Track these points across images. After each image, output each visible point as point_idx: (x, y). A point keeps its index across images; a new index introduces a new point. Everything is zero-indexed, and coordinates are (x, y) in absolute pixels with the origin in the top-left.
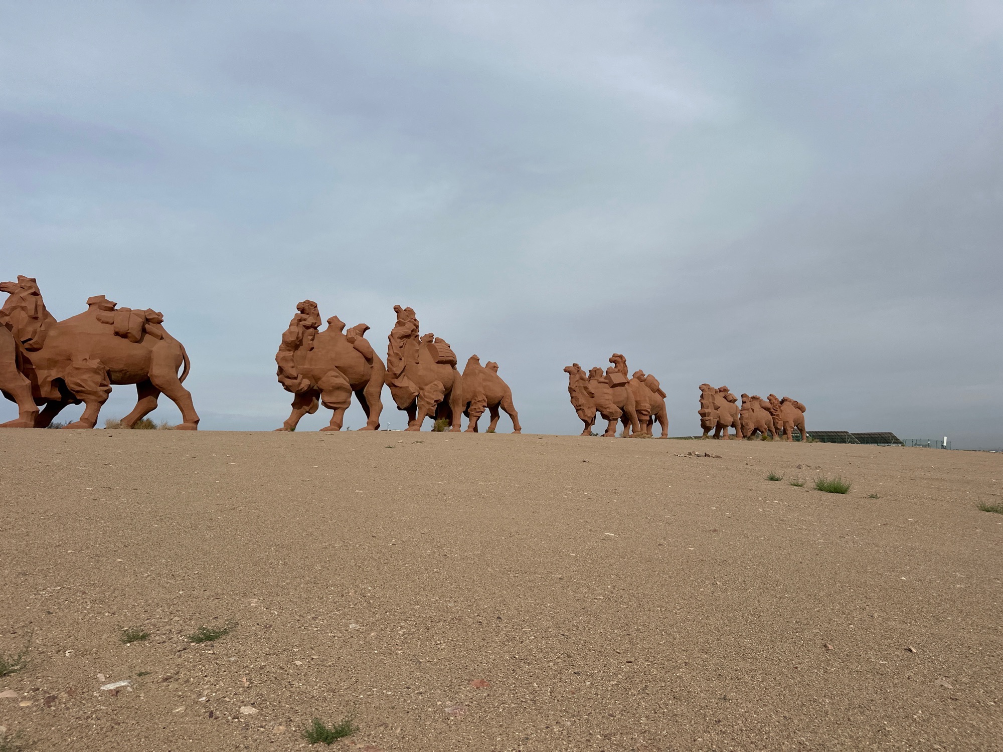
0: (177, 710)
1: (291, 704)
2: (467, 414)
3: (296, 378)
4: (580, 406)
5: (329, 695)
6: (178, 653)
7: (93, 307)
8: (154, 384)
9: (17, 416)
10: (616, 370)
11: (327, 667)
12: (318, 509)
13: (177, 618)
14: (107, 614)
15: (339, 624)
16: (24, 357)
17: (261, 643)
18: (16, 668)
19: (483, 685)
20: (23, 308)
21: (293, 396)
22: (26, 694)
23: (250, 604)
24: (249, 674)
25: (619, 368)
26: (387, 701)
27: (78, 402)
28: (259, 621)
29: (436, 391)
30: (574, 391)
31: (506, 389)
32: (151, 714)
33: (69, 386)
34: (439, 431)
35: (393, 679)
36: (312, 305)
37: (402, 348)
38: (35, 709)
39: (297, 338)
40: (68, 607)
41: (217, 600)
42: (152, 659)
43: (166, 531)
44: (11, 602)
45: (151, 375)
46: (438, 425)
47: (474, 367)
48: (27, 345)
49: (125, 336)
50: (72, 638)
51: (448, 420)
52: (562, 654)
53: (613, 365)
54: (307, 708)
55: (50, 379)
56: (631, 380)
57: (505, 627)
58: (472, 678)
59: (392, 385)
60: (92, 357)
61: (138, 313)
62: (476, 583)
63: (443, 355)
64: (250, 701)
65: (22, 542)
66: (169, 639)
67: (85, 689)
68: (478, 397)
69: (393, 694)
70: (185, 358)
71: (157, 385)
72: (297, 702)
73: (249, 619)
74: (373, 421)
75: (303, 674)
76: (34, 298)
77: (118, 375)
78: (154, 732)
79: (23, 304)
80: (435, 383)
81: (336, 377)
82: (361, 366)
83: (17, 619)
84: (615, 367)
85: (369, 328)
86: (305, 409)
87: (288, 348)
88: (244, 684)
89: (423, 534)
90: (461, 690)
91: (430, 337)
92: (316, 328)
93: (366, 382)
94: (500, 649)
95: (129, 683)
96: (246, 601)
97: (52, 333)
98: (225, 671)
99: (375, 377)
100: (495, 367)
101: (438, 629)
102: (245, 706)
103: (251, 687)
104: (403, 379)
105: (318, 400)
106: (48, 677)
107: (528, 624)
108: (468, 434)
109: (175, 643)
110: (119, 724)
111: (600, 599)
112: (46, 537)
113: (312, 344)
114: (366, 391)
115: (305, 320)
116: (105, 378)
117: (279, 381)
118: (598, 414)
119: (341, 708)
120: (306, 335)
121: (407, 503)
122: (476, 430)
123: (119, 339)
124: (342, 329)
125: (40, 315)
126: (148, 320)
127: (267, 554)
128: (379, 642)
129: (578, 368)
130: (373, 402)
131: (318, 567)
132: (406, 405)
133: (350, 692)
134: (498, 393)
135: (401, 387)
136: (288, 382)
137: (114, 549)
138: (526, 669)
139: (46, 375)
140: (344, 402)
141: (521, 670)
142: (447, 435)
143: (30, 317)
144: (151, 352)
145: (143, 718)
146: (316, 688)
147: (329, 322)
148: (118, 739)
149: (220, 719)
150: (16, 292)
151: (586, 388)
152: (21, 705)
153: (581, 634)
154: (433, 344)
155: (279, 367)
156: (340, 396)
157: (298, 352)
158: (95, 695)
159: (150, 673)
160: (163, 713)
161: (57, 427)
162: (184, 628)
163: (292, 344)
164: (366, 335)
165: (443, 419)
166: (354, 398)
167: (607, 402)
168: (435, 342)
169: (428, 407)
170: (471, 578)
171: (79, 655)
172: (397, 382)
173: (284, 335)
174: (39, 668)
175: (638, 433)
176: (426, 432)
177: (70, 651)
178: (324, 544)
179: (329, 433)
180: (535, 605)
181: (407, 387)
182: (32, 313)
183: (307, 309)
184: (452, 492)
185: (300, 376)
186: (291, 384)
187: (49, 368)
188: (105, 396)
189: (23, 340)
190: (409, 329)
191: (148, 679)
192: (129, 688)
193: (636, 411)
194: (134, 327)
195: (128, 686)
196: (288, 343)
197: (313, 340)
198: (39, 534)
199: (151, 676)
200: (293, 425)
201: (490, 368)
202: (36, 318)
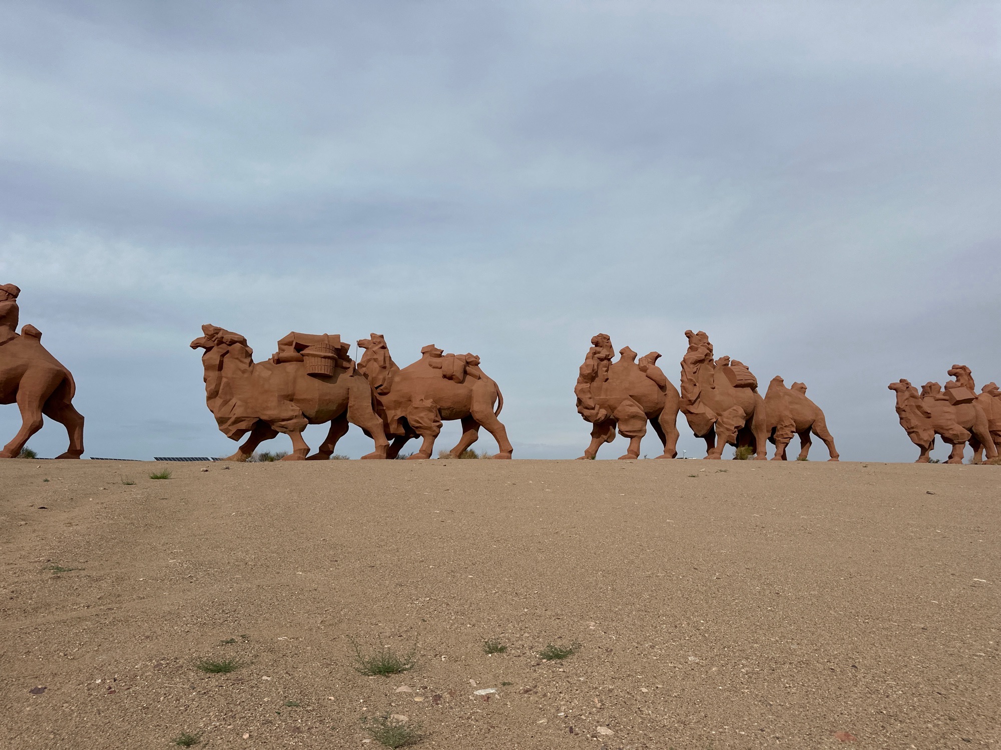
0: (541, 722)
1: (643, 730)
2: (772, 440)
3: (593, 409)
4: (912, 428)
5: (680, 726)
6: (533, 668)
7: (427, 355)
8: (475, 419)
9: (374, 450)
10: (959, 384)
11: (673, 697)
12: (634, 537)
13: (527, 635)
14: (468, 625)
15: (677, 655)
16: (377, 400)
17: (605, 666)
18: (407, 666)
19: (849, 740)
20: (375, 360)
21: (590, 426)
22: (418, 691)
23: (588, 627)
24: (599, 695)
25: (962, 381)
26: (742, 742)
27: (417, 437)
28: (600, 645)
29: (736, 416)
30: (904, 411)
31: (817, 412)
32: (518, 722)
33: (411, 423)
34: (742, 459)
35: (744, 718)
36: (605, 338)
37: (696, 374)
38: (426, 704)
39: (593, 370)
40: (438, 617)
41: (558, 621)
42: (512, 670)
43: (504, 551)
44: (394, 609)
45: (472, 411)
46: (741, 453)
47: (778, 389)
48: (379, 391)
49: (450, 378)
50: (445, 644)
51: (751, 448)
52: (942, 716)
53: (954, 378)
54: (660, 737)
55: (396, 418)
56: (980, 395)
57: (864, 677)
58: (834, 729)
59: (687, 411)
60: (427, 398)
61: (460, 358)
62: (818, 626)
63: (741, 378)
64: (604, 722)
65: (394, 557)
66: (523, 654)
67: (462, 692)
68: (785, 421)
69: (746, 734)
70: (498, 394)
71: (477, 419)
72: (649, 729)
73: (590, 641)
74: (670, 449)
75: (650, 702)
76: (382, 351)
77: (447, 412)
78: (524, 739)
79: (375, 357)
80: (735, 408)
81: (631, 406)
82: (654, 394)
83: (401, 624)
84: (957, 381)
85: (661, 356)
86: (604, 438)
87: (585, 380)
88: (596, 704)
89: (749, 569)
90: (823, 741)
91: (726, 360)
92: (609, 360)
93: (661, 409)
94: (861, 701)
95: (496, 691)
96: (584, 623)
97: (397, 379)
98: (577, 690)
99: (669, 405)
100: (802, 388)
101: (784, 672)
102: (601, 726)
103: (603, 708)
104: (698, 405)
105: (615, 429)
106: (432, 677)
107: (891, 676)
108: (777, 462)
109: (529, 658)
110: (494, 727)
111: (981, 656)
112: (412, 553)
113: (607, 375)
114: (661, 419)
115: (599, 353)
116: (437, 415)
117: (579, 412)
118: (938, 437)
119: (694, 741)
120: (600, 366)
121: (723, 536)
122: (784, 457)
123: (446, 381)
124: (634, 359)
125: (387, 365)
126: (468, 363)
127: (595, 578)
128: (722, 678)
129: (907, 384)
130: (669, 430)
131: (646, 596)
132: (703, 432)
133: (701, 726)
134: (809, 416)
135: (697, 414)
136: (587, 412)
137: (465, 567)
138: (898, 728)
139: (394, 414)
140: (640, 431)
141: (892, 727)
142: (751, 464)
143: (380, 366)
144: (471, 390)
145: (513, 725)
146: (666, 717)
147: (622, 353)
148: (496, 741)
149: (580, 735)
150: (370, 347)
151: (919, 407)
152: (416, 700)
153: (963, 695)
154: (729, 368)
155: (578, 398)
156: (636, 425)
157: (595, 384)
158: (471, 698)
159: (512, 684)
160: (529, 722)
161: (403, 458)
162: (534, 644)
163: (589, 377)
164: (658, 363)
165: (746, 447)
166: (649, 426)
167: (949, 423)
168: (731, 365)
169: (728, 433)
170: (811, 620)
171: (452, 661)
172: (693, 409)
173: (581, 368)
174: (423, 669)
175: (994, 459)
176: (728, 461)
177: (444, 656)
178: (647, 573)
179: (628, 461)
180: (896, 656)
181: (704, 413)
182: (382, 363)
183: (601, 342)
184: (771, 525)
185: (597, 407)
186: (589, 415)
187: (395, 409)
188: (437, 431)
189: (376, 386)
190: (702, 353)
191: (511, 689)
192: (496, 695)
193: (990, 432)
194: (457, 371)
195: (496, 693)
196: (585, 376)
197: (607, 371)
198: (406, 551)
199: (513, 687)
200: (593, 453)
201: (797, 390)
202: (384, 368)
